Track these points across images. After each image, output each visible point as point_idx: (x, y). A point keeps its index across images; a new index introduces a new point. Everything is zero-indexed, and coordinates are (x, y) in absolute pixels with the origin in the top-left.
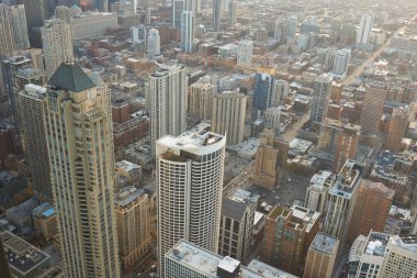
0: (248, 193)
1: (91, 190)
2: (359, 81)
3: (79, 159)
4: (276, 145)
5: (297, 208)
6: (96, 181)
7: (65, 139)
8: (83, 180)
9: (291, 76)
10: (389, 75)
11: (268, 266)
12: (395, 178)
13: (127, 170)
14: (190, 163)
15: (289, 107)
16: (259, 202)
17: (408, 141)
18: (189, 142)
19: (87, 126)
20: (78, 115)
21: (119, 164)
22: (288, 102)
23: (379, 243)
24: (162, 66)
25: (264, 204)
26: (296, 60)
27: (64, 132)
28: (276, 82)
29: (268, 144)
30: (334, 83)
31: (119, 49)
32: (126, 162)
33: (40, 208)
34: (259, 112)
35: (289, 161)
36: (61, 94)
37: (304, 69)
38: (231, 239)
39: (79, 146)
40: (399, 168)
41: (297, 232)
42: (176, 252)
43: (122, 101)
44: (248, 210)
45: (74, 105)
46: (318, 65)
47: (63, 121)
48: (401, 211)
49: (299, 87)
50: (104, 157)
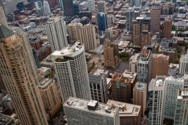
0: (103, 71)
1: (23, 82)
2: (148, 8)
3: (14, 69)
4: (112, 46)
5: (126, 73)
8: (18, 78)
9: (115, 12)
10: (162, 2)
11: (115, 102)
12: (170, 50)
13: (44, 71)
14: (69, 61)
15: (116, 27)
16: (109, 74)
17: (174, 32)
18: (66, 52)
19: (14, 53)
20: (9, 49)
21: (40, 69)
22: (115, 24)
23: (161, 80)
24: (51, 19)
25: (111, 74)
26: (116, 4)
28: (108, 16)
29: (108, 46)
30: (135, 11)
31: (30, 14)
32: (43, 68)
34: (102, 32)
35: (120, 52)
37: (121, 7)
38: (97, 93)
39: (12, 63)
40: (171, 45)
41: (127, 83)
42: (68, 103)
43: (36, 39)
44: (102, 78)
45: (5, 44)
46: (127, 4)
48: (175, 65)
49: (120, 16)
50: (26, 66)
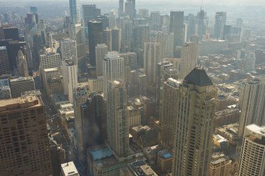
1: (197, 148)
6: (202, 144)
7: (188, 114)
8: (194, 141)
13: (219, 142)
19: (203, 108)
20: (199, 101)
27: (189, 109)
31: (226, 63)
32: (219, 136)
33: (162, 152)
36: (191, 86)
43: (223, 97)
45: (198, 94)
47: (189, 102)
